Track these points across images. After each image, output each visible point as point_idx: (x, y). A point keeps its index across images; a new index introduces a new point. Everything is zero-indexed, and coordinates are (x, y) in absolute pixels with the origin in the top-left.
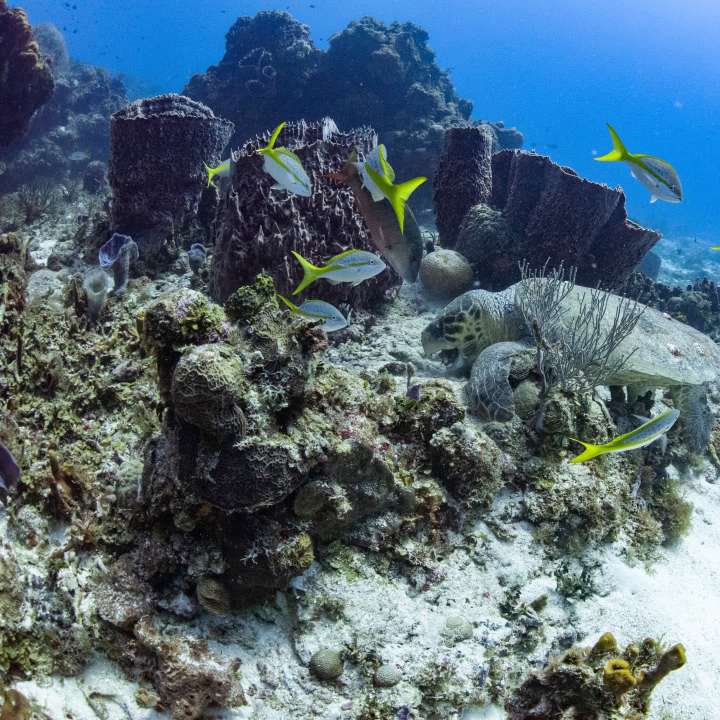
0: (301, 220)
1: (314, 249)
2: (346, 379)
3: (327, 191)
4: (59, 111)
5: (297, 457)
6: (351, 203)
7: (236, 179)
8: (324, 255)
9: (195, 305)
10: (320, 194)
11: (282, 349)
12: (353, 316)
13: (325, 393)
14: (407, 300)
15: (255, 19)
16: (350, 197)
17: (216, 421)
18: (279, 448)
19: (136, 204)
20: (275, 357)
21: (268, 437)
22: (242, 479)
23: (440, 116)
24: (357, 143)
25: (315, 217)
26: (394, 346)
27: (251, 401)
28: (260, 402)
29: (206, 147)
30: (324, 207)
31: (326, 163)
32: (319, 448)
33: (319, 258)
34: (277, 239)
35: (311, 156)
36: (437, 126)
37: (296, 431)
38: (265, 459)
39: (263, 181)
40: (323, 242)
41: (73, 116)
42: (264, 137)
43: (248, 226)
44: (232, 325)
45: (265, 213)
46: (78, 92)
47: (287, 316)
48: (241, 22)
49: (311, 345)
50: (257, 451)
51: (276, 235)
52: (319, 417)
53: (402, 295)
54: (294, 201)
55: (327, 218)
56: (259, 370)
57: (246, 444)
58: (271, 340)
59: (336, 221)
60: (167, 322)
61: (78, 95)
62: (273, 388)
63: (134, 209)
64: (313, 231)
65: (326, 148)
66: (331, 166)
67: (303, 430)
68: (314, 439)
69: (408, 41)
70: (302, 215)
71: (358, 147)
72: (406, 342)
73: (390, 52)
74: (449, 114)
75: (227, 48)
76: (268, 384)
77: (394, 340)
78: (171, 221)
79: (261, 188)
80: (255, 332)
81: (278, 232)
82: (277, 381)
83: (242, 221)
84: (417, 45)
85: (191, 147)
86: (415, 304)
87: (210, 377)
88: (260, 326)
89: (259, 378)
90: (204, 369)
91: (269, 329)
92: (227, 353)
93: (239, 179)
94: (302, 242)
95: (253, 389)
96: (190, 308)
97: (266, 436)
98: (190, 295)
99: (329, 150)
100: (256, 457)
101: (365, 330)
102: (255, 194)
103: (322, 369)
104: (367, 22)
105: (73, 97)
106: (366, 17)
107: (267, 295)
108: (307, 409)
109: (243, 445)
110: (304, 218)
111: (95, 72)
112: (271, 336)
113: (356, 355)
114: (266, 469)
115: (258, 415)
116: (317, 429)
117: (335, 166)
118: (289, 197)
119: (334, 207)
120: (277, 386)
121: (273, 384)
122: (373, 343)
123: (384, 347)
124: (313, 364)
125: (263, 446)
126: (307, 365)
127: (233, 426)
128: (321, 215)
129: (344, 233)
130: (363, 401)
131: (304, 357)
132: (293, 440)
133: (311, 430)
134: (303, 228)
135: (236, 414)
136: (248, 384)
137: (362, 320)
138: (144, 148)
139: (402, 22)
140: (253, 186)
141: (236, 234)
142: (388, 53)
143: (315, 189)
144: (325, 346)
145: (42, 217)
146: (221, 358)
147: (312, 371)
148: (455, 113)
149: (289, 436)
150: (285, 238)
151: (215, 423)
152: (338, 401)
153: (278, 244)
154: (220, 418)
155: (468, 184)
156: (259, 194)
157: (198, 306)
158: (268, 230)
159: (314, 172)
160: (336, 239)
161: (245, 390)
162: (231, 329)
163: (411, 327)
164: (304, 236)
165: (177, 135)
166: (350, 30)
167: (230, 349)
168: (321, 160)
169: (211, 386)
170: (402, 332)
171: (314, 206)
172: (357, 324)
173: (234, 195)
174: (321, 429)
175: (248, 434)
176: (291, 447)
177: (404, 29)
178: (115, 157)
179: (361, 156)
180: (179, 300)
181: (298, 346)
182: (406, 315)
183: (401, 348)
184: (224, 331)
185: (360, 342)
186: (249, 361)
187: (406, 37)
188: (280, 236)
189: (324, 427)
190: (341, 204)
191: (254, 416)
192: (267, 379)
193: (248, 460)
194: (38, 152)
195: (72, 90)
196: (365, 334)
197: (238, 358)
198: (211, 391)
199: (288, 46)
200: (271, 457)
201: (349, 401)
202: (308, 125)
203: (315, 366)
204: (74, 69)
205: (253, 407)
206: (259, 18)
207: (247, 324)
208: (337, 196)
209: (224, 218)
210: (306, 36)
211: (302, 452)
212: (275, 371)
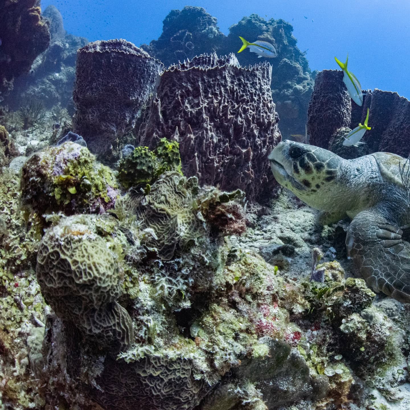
0: (210, 125)
1: (220, 149)
2: (256, 265)
3: (232, 104)
4: (55, 63)
5: (204, 366)
6: (250, 115)
7: (160, 89)
8: (228, 156)
9: (75, 162)
10: (226, 106)
11: (183, 229)
12: (249, 207)
13: (235, 281)
14: (288, 197)
15: (183, 11)
16: (250, 111)
17: (89, 325)
18: (180, 359)
19: (90, 116)
20: (173, 239)
21: (165, 344)
22: (135, 394)
23: (300, 81)
24: (257, 70)
25: (222, 123)
26: (282, 232)
27: (141, 297)
28: (153, 299)
29: (143, 78)
30: (229, 117)
31: (232, 82)
32: (232, 357)
33: (223, 157)
34: (190, 139)
35: (221, 75)
36: (299, 87)
37: (202, 333)
38: (162, 373)
39: (182, 91)
40: (227, 144)
41: (64, 67)
42: (185, 63)
43: (167, 127)
44: (123, 194)
45: (181, 117)
46: (69, 52)
47: (192, 185)
48: (173, 13)
49: (223, 225)
50: (150, 363)
51: (189, 135)
52: (229, 315)
53: (285, 193)
54: (205, 110)
55: (231, 125)
56: (152, 255)
57: (134, 355)
58: (168, 215)
59: (238, 129)
60: (39, 179)
61: (68, 54)
62: (170, 282)
63: (89, 119)
64: (219, 135)
65: (232, 71)
66: (236, 85)
67: (210, 333)
68: (226, 345)
69: (280, 30)
70: (211, 121)
71: (257, 73)
72: (291, 229)
73: (269, 36)
74: (306, 79)
75: (164, 29)
76: (164, 276)
77: (282, 227)
78: (115, 130)
79: (179, 97)
80: (150, 203)
81: (190, 133)
82: (176, 271)
83: (162, 122)
84: (286, 34)
85: (132, 77)
86: (295, 200)
87: (75, 262)
88: (156, 197)
89: (152, 267)
90: (68, 250)
91: (167, 202)
92: (107, 229)
93: (163, 88)
94: (210, 143)
95: (143, 280)
96: (69, 164)
97: (162, 343)
98: (72, 149)
99: (235, 73)
100: (150, 371)
101: (257, 218)
102: (174, 101)
103: (235, 256)
104: (254, 18)
105: (65, 55)
106: (253, 15)
107: (170, 162)
108: (215, 306)
109: (131, 356)
110: (212, 124)
111: (80, 40)
112: (169, 211)
113: (251, 238)
114: (165, 385)
115: (150, 318)
116: (229, 331)
117: (239, 85)
118: (201, 106)
119: (237, 117)
120: (175, 278)
121: (170, 275)
122: (264, 229)
123: (274, 232)
124: (224, 250)
125: (158, 358)
126: (217, 252)
127: (114, 331)
128: (226, 122)
129: (244, 138)
130: (276, 290)
131: (213, 242)
132: (198, 344)
133: (221, 333)
134: (211, 131)
135: (119, 316)
136: (136, 274)
137: (255, 210)
138: (98, 74)
139: (277, 19)
140: (173, 95)
141: (157, 133)
142: (268, 37)
143: (222, 102)
144: (242, 228)
145: (34, 126)
146: (94, 236)
147: (223, 260)
148: (310, 79)
149: (193, 339)
150: (196, 139)
151: (88, 328)
152: (248, 291)
153: (190, 143)
154: (94, 323)
155: (336, 112)
156: (178, 102)
157: (79, 163)
158: (183, 132)
159: (222, 88)
160: (237, 143)
161: (132, 282)
162: (121, 198)
163: (294, 217)
164: (212, 137)
165: (122, 66)
166: (243, 22)
167: (113, 223)
168: (229, 80)
169: (76, 276)
170: (287, 221)
171: (221, 114)
172: (251, 213)
173: (157, 101)
174: (234, 330)
175: (138, 341)
176: (197, 356)
177: (278, 23)
178: (78, 79)
179: (259, 79)
180: (58, 153)
181: (205, 225)
182: (289, 208)
183: (288, 234)
184: (111, 201)
185: (254, 228)
186: (138, 243)
187: (279, 27)
188: (192, 136)
189: (237, 328)
190: (243, 115)
191: (145, 318)
192: (162, 268)
193: (139, 375)
194: (41, 88)
195: (64, 50)
196: (257, 221)
197: (123, 238)
198: (78, 285)
199: (203, 30)
200: (169, 371)
201: (261, 290)
202: (219, 57)
203: (226, 253)
204: (67, 38)
205: (142, 306)
206: (185, 11)
207: (141, 193)
208: (240, 109)
209: (148, 121)
210: (215, 24)
211: (210, 361)
212: (173, 259)
